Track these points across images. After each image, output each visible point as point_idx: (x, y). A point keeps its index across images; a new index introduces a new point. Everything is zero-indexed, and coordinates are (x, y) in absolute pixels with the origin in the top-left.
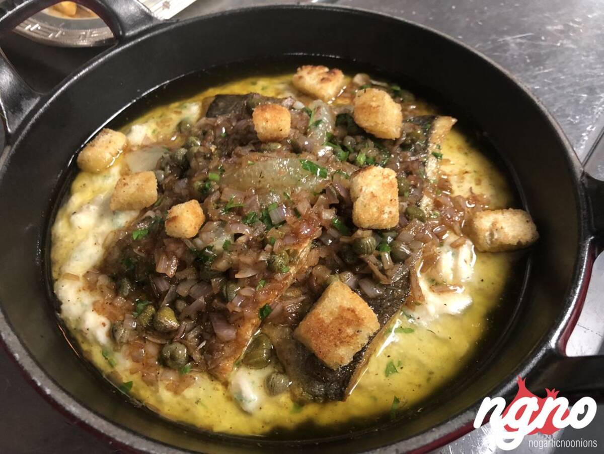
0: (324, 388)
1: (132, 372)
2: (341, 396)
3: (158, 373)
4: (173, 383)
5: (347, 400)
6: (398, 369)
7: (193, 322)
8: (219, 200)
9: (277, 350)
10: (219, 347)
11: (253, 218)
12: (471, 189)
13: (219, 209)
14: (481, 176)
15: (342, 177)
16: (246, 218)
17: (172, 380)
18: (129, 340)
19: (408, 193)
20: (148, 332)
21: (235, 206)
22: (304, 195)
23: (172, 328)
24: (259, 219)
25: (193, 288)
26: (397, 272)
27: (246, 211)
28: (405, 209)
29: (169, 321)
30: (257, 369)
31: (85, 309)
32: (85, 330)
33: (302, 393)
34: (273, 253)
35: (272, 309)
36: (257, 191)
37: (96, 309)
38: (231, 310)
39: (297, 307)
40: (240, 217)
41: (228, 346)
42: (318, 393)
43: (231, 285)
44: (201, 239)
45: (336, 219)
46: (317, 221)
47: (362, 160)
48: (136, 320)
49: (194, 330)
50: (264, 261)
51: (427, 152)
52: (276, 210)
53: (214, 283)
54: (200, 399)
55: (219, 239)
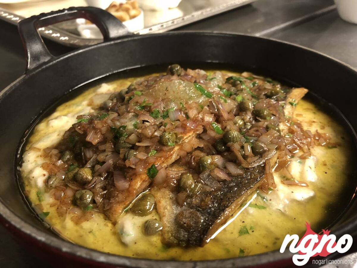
0: (188, 235)
1: (52, 206)
2: (200, 242)
3: (69, 209)
4: (77, 216)
5: (204, 246)
6: (250, 232)
7: (102, 178)
8: (137, 102)
9: (157, 205)
10: (115, 194)
11: (157, 114)
12: (317, 131)
13: (136, 106)
14: (325, 125)
15: (222, 101)
16: (152, 113)
17: (77, 215)
18: (57, 186)
19: (269, 117)
20: (71, 182)
21: (147, 105)
22: (194, 105)
23: (87, 179)
24: (161, 116)
25: (108, 156)
26: (256, 161)
27: (153, 108)
28: (266, 125)
29: (86, 174)
30: (140, 216)
31: (37, 166)
32: (31, 178)
33: (170, 238)
34: (165, 131)
35: (157, 170)
36: (163, 100)
37: (43, 166)
38: (127, 166)
39: (177, 175)
40: (149, 112)
41: (122, 194)
42: (182, 238)
43: (132, 151)
44: (120, 122)
45: (214, 123)
46: (200, 121)
47: (239, 98)
48: (66, 174)
49: (102, 183)
50: (158, 136)
51: (286, 101)
52: (174, 112)
53: (122, 151)
54: (93, 230)
55: (131, 122)
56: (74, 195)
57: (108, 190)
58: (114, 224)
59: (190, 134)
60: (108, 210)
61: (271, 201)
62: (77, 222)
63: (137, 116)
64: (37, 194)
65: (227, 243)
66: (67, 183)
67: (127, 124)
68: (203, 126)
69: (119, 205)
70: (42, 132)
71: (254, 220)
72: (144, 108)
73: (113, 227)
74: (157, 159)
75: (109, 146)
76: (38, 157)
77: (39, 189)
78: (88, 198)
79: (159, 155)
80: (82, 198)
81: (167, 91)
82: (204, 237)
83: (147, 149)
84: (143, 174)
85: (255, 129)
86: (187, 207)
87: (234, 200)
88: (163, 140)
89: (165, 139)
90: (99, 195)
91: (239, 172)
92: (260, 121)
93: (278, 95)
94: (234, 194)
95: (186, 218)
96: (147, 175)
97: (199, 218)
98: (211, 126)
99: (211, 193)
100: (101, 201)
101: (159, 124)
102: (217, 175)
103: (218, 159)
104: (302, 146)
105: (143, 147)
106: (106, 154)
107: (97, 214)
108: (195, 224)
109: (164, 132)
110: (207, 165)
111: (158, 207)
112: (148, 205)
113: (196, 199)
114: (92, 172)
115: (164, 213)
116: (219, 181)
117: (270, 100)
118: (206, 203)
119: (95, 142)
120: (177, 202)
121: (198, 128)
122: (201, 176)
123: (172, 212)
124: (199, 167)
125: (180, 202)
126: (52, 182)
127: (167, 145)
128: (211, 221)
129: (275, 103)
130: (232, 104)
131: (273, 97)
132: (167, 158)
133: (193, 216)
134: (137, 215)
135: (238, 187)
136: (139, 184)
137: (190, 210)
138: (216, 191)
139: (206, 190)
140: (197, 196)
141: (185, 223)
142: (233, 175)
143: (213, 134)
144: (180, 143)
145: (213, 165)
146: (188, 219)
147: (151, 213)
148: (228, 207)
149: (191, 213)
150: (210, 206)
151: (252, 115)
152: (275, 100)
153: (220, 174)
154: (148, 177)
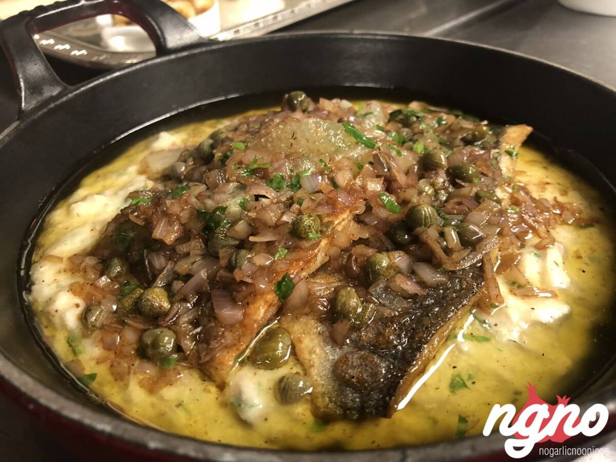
0: (361, 398)
1: (99, 362)
2: (385, 409)
3: (133, 365)
4: (149, 378)
5: (393, 416)
6: (469, 384)
7: (189, 305)
8: (241, 163)
9: (297, 348)
10: (218, 332)
11: (280, 182)
12: (555, 199)
13: (239, 170)
14: (567, 188)
15: (394, 153)
16: (271, 181)
17: (149, 375)
18: (104, 324)
19: (478, 179)
20: (130, 315)
21: (259, 166)
22: (346, 163)
23: (161, 309)
24: (287, 186)
25: (196, 264)
26: (466, 258)
27: (272, 173)
28: (474, 193)
29: (158, 300)
30: (267, 369)
31: (60, 289)
32: (53, 312)
33: (328, 405)
34: (300, 213)
35: (293, 284)
36: (287, 156)
37: (72, 289)
38: (238, 279)
39: (328, 291)
40: (264, 180)
41: (231, 331)
42: (350, 404)
43: (243, 252)
44: (213, 199)
45: (384, 195)
46: (361, 192)
47: (419, 147)
48: (118, 301)
49: (189, 313)
50: (288, 222)
51: (499, 149)
52: (310, 177)
53: (222, 253)
54: (183, 401)
55: (235, 199)
56: (140, 340)
57: (204, 326)
58: (222, 387)
59: (345, 216)
60: (207, 362)
61: (498, 326)
62: (152, 388)
63: (243, 187)
64: (68, 342)
65: (430, 407)
66: (123, 319)
67: (228, 203)
68: (365, 200)
69: (228, 353)
70: (60, 226)
71: (474, 363)
72: (254, 172)
73: (219, 393)
74: (291, 264)
75: (195, 246)
76: (60, 272)
77: (70, 332)
78: (168, 342)
79: (294, 256)
80: (155, 344)
81: (295, 139)
82: (390, 399)
83: (270, 247)
84: (268, 293)
85: (455, 200)
86: (352, 348)
87: (437, 330)
88: (300, 228)
89: (304, 227)
90: (188, 337)
91: (439, 278)
92: (463, 187)
93: (484, 138)
94: (434, 319)
95: (353, 367)
96: (275, 295)
97: (378, 366)
98: (378, 199)
99: (392, 320)
100: (192, 347)
101: (287, 200)
102: (401, 286)
103: (400, 259)
104: (537, 227)
105: (262, 243)
106: (192, 260)
107: (186, 371)
108: (371, 376)
109: (298, 215)
110: (382, 270)
111: (297, 350)
112: (280, 349)
113: (367, 332)
114: (168, 294)
115: (310, 361)
116: (406, 296)
117: (473, 148)
118: (387, 338)
119: (170, 238)
120: (333, 340)
121: (357, 205)
122: (372, 290)
123: (325, 357)
124: (367, 274)
125: (339, 338)
126: (94, 318)
127: (307, 238)
128: (399, 369)
129: (483, 154)
130: (410, 159)
131: (476, 144)
132: (308, 262)
133: (367, 362)
134: (261, 369)
135: (441, 306)
136: (262, 311)
137: (360, 352)
138: (402, 315)
139: (384, 315)
140: (368, 326)
141: (353, 377)
142: (429, 285)
143: (383, 213)
144: (329, 232)
145: (393, 269)
146: (358, 369)
147: (286, 362)
148: (427, 342)
149: (361, 357)
150: (395, 342)
151: (448, 176)
152: (480, 147)
153: (407, 284)
154: (277, 297)
